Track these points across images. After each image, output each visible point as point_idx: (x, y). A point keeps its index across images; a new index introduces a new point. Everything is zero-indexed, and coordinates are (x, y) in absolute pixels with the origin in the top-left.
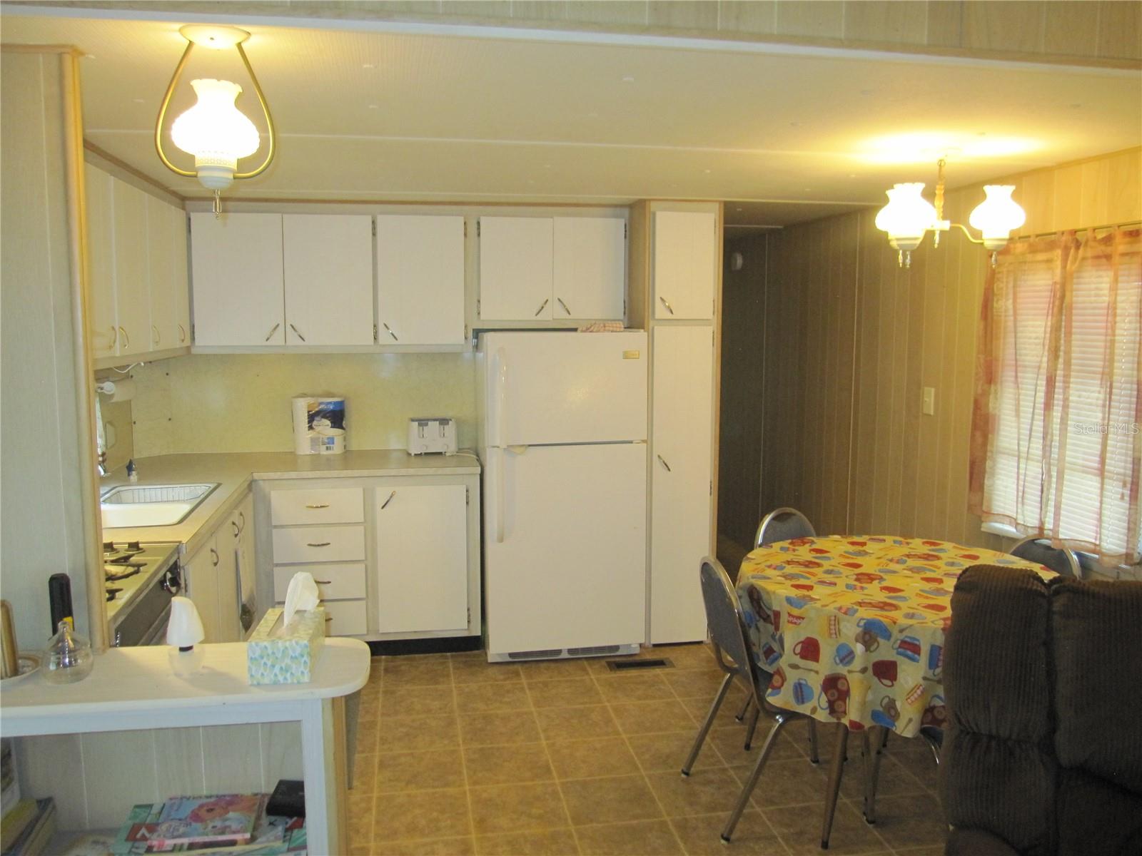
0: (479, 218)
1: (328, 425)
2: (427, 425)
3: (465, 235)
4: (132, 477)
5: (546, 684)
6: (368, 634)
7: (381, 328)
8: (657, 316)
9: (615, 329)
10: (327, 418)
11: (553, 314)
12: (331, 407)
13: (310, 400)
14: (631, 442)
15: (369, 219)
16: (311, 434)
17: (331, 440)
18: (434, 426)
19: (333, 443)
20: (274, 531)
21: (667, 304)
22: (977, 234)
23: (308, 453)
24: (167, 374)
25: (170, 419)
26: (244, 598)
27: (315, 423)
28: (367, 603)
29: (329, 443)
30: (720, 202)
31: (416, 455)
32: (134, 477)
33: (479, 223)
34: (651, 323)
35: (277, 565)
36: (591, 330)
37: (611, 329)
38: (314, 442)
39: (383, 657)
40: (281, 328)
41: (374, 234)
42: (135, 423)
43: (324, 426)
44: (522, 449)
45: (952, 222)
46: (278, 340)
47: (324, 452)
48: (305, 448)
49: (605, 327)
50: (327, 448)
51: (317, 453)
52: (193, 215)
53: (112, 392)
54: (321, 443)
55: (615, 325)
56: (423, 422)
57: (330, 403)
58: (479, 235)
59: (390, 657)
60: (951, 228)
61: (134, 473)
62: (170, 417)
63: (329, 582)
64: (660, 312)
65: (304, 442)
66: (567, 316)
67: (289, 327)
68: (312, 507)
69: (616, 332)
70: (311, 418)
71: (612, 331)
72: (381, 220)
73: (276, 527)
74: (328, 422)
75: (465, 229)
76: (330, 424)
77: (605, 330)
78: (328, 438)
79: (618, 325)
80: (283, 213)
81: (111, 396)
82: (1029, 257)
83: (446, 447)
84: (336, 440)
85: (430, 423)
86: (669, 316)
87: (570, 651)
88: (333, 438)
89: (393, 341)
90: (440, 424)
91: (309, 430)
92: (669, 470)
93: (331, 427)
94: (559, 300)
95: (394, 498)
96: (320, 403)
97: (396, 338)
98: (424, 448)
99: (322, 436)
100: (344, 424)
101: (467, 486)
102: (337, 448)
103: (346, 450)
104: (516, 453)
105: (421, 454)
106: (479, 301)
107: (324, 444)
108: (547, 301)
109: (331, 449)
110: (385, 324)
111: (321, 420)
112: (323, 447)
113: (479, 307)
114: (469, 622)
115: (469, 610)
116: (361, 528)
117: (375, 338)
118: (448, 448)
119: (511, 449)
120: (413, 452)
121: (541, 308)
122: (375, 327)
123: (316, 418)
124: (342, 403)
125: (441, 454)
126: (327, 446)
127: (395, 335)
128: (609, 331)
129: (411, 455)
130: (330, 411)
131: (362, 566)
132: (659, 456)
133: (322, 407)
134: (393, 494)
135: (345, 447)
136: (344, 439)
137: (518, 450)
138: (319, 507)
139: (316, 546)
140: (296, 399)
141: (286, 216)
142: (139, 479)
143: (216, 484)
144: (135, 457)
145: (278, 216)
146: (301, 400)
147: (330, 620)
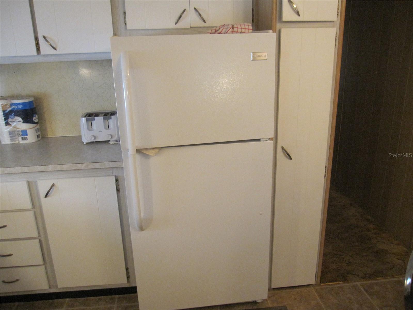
1: (21, 121)
2: (94, 119)
6: (50, 288)
7: (41, 40)
8: (285, 18)
9: (243, 31)
10: (19, 116)
11: (189, 21)
12: (20, 107)
13: (5, 102)
14: (259, 140)
16: (8, 128)
17: (24, 133)
18: (99, 120)
19: (27, 135)
21: (295, 6)
23: (9, 143)
27: (10, 120)
28: (46, 267)
29: (23, 135)
31: (87, 143)
34: (278, 26)
36: (219, 32)
37: (240, 30)
38: (12, 134)
39: (67, 299)
43: (18, 122)
44: (156, 151)
47: (22, 142)
48: (5, 139)
49: (233, 28)
50: (23, 139)
51: (16, 142)
54: (17, 136)
55: (243, 27)
56: (90, 116)
57: (19, 104)
59: (72, 299)
63: (10, 255)
64: (288, 14)
65: (5, 133)
66: (202, 24)
69: (245, 33)
70: (7, 115)
71: (241, 33)
74: (20, 119)
76: (22, 121)
77: (233, 32)
78: (22, 131)
79: (247, 27)
83: (110, 137)
85: (96, 118)
86: (296, 18)
88: (26, 131)
89: (53, 52)
90: (104, 119)
91: (6, 126)
92: (291, 159)
93: (23, 122)
94: (195, 9)
95: (54, 188)
96: (12, 105)
97: (55, 49)
98: (93, 138)
99: (18, 130)
100: (35, 119)
101: (116, 176)
102: (31, 138)
103: (40, 139)
104: (148, 155)
105: (92, 143)
106: (125, 13)
107: (19, 135)
108: (185, 11)
109: (25, 139)
110: (44, 37)
111: (14, 118)
112: (20, 138)
113: (125, 18)
114: (128, 277)
115: (127, 269)
116: (31, 214)
117: (38, 49)
118: (112, 137)
119: (145, 152)
120: (85, 141)
121: (180, 17)
122: (37, 39)
123: (10, 116)
124: (30, 103)
125: (107, 142)
126: (23, 137)
127: (54, 46)
128: (237, 32)
129: (84, 143)
130: (20, 110)
131: (37, 241)
132: (283, 148)
133: (13, 107)
134: (53, 185)
135: (38, 136)
136: (37, 130)
137: (151, 153)
147: (17, 280)
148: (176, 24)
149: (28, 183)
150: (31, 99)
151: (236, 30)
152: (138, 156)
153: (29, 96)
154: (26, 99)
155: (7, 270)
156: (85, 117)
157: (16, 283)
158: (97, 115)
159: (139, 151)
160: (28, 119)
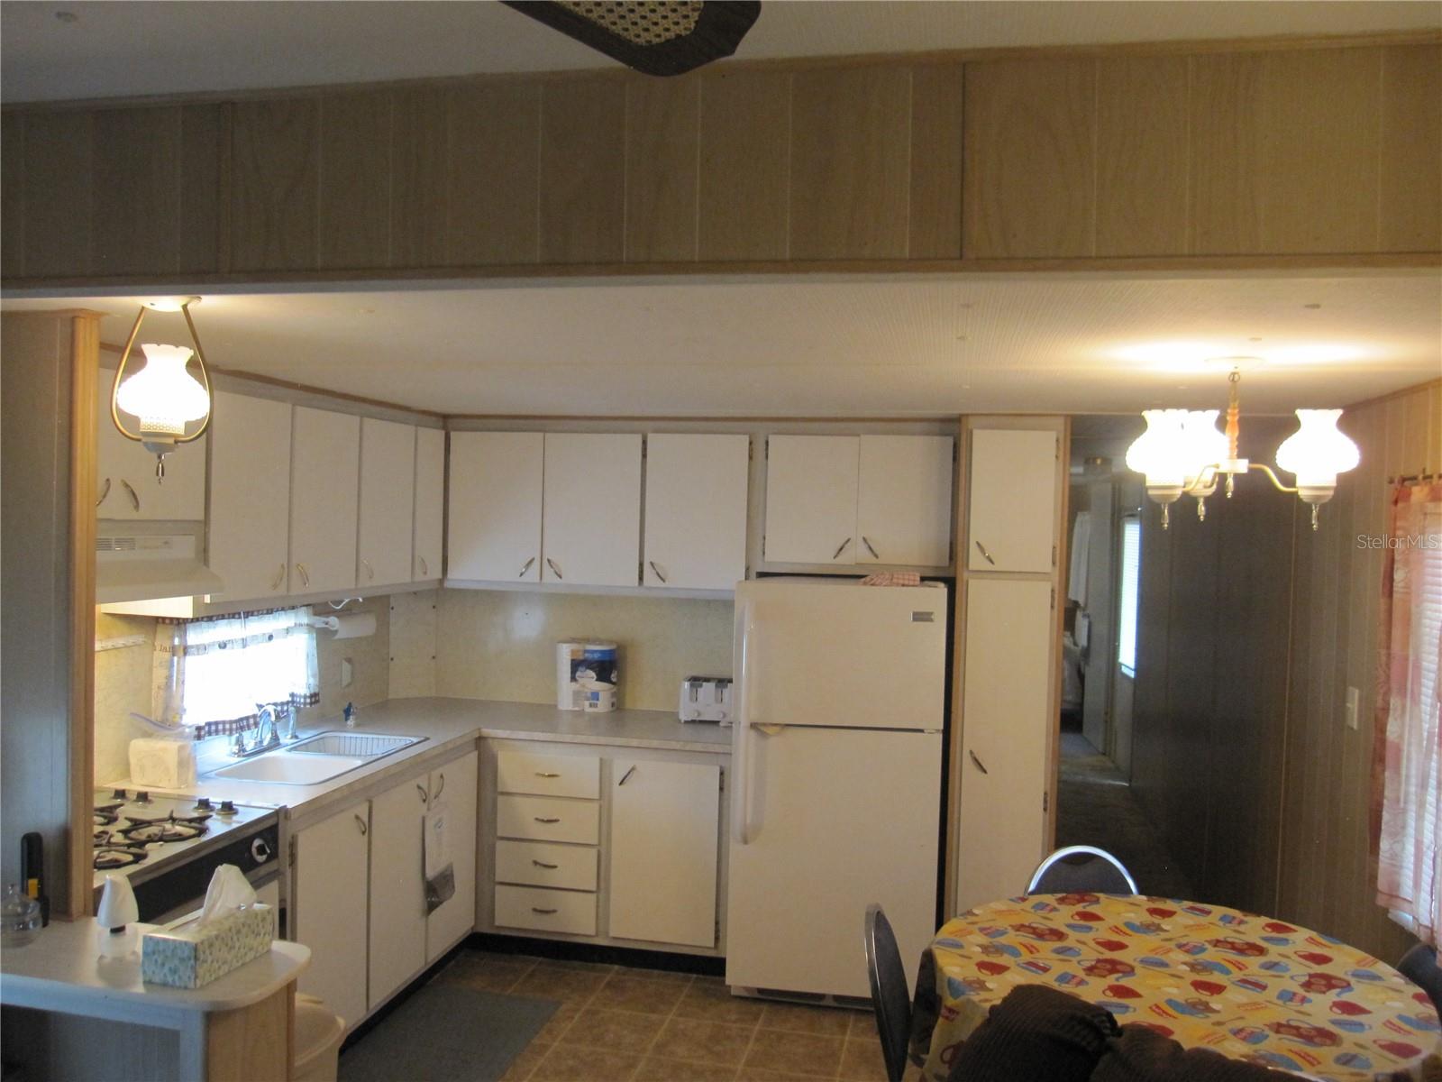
0: (767, 437)
1: (593, 678)
2: (701, 686)
3: (751, 458)
4: (349, 722)
5: (780, 1037)
6: (597, 935)
7: (647, 567)
9: (906, 582)
10: (591, 669)
11: (855, 556)
12: (596, 656)
13: (574, 646)
14: (921, 731)
15: (638, 439)
16: (574, 686)
17: (595, 696)
18: (709, 688)
19: (598, 700)
20: (500, 799)
21: (987, 552)
22: (1289, 480)
23: (570, 708)
24: (434, 607)
25: (434, 657)
26: (430, 874)
27: (578, 674)
28: (598, 897)
29: (593, 699)
30: (1066, 416)
31: (686, 722)
32: (351, 722)
33: (767, 443)
34: (965, 575)
35: (502, 838)
36: (873, 582)
37: (901, 582)
38: (576, 694)
40: (536, 564)
41: (644, 456)
42: (392, 659)
43: (589, 679)
44: (777, 729)
45: (1250, 462)
46: (532, 575)
47: (588, 710)
48: (566, 703)
49: (892, 579)
50: (591, 705)
51: (581, 709)
52: (453, 435)
53: (335, 629)
54: (584, 699)
55: (907, 577)
56: (696, 681)
57: (596, 651)
58: (767, 457)
60: (1251, 470)
61: (351, 717)
62: (434, 655)
63: (555, 867)
64: (976, 562)
65: (567, 693)
66: (874, 560)
67: (545, 561)
68: (543, 776)
69: (908, 586)
70: (576, 665)
71: (903, 585)
72: (651, 438)
73: (503, 793)
74: (592, 674)
75: (751, 450)
76: (595, 677)
77: (891, 584)
78: (593, 693)
79: (912, 577)
80: (545, 431)
81: (336, 631)
82: (1430, 506)
83: (722, 716)
84: (602, 696)
85: (704, 684)
86: (988, 566)
87: (836, 998)
88: (598, 693)
89: (660, 583)
90: (716, 686)
91: (571, 681)
92: (985, 772)
93: (597, 680)
94: (864, 539)
95: (634, 774)
96: (586, 651)
97: (663, 580)
98: (696, 714)
99: (586, 690)
100: (614, 677)
101: (721, 768)
102: (603, 705)
103: (614, 708)
104: (768, 734)
105: (693, 722)
106: (764, 538)
107: (587, 699)
108: (849, 540)
109: (596, 706)
110: (652, 564)
111: (585, 671)
112: (587, 703)
113: (764, 545)
114: (717, 939)
115: (717, 923)
116: (596, 806)
117: (641, 578)
118: (725, 716)
119: (762, 728)
120: (683, 718)
121: (841, 549)
122: (641, 565)
123: (580, 668)
124: (611, 652)
125: (716, 723)
126: (591, 701)
127: (662, 575)
128: (898, 585)
129: (680, 721)
130: (596, 662)
131: (594, 852)
132: (971, 752)
133: (587, 655)
134: (633, 769)
135: (613, 705)
136: (614, 695)
137: (770, 730)
138: (549, 776)
139: (543, 821)
140: (561, 644)
141: (548, 435)
142: (358, 725)
143: (422, 739)
144: (390, 697)
145: (540, 435)
146: (565, 645)
147: (554, 911)
148: (835, 558)
149: (601, 760)
150: (613, 647)
151: (895, 580)
152: (752, 733)
153: (610, 642)
154: (608, 645)
155: (545, 891)
156: (689, 680)
157: (550, 915)
158: (707, 680)
159: (754, 726)
160: (603, 676)
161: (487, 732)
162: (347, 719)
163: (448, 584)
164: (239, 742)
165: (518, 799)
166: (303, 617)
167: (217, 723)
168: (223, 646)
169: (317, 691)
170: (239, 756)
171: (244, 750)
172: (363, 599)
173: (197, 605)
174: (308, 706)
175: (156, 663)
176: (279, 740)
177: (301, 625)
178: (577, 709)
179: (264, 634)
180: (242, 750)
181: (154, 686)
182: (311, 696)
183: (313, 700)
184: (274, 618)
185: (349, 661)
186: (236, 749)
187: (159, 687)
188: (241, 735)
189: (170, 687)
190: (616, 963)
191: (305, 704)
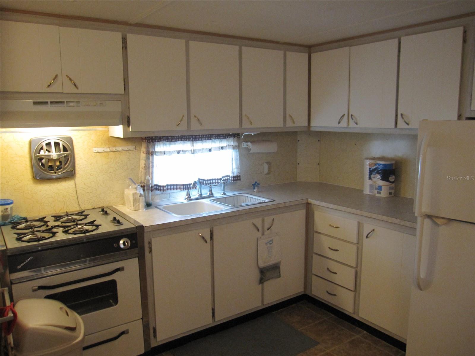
3: (464, 42)
4: (255, 190)
6: (354, 313)
7: (399, 116)
10: (379, 174)
12: (382, 167)
13: (372, 162)
15: (396, 41)
16: (370, 182)
17: (380, 188)
19: (381, 190)
20: (315, 234)
23: (368, 193)
25: (318, 164)
27: (372, 176)
28: (355, 295)
29: (378, 190)
35: (317, 254)
38: (371, 186)
40: (346, 117)
41: (399, 51)
42: (299, 164)
43: (377, 178)
46: (344, 123)
47: (377, 195)
48: (367, 190)
50: (378, 193)
51: (373, 194)
52: (312, 55)
53: (250, 148)
54: (374, 189)
57: (381, 164)
61: (257, 188)
62: (319, 163)
63: (336, 273)
65: (366, 186)
67: (350, 116)
68: (333, 227)
70: (371, 172)
72: (403, 39)
73: (317, 232)
74: (379, 177)
75: (465, 36)
78: (379, 186)
80: (351, 46)
84: (383, 187)
88: (381, 187)
89: (406, 126)
91: (369, 180)
93: (381, 180)
95: (373, 232)
96: (375, 164)
97: (408, 124)
99: (376, 184)
100: (392, 179)
102: (384, 193)
103: (391, 196)
104: (437, 223)
106: (471, 95)
107: (376, 189)
109: (380, 193)
110: (402, 115)
111: (375, 175)
112: (376, 191)
113: (471, 100)
116: (355, 248)
117: (396, 124)
119: (433, 219)
122: (397, 116)
123: (373, 173)
124: (391, 165)
126: (378, 191)
127: (407, 122)
130: (381, 170)
131: (353, 271)
133: (377, 166)
134: (373, 230)
135: (390, 193)
136: (390, 188)
137: (439, 221)
138: (336, 227)
139: (332, 249)
140: (366, 160)
141: (352, 48)
142: (259, 192)
143: (272, 200)
144: (298, 181)
145: (348, 48)
146: (368, 160)
147: (335, 295)
149: (359, 223)
150: (392, 162)
152: (428, 221)
154: (387, 161)
155: (333, 284)
157: (334, 297)
159: (428, 216)
160: (385, 178)
161: (311, 201)
162: (254, 189)
163: (312, 129)
164: (188, 194)
165: (322, 236)
166: (232, 142)
167: (174, 185)
168: (178, 152)
169: (239, 175)
170: (188, 200)
171: (190, 198)
172: (254, 134)
173: (125, 132)
174: (232, 181)
175: (141, 158)
176: (213, 194)
177: (230, 145)
178: (371, 194)
179: (207, 149)
180: (189, 198)
181: (141, 167)
182: (234, 177)
183: (235, 179)
184: (212, 142)
185: (269, 163)
186: (187, 197)
187: (142, 168)
188: (188, 191)
189: (148, 168)
190: (365, 330)
191: (231, 180)
